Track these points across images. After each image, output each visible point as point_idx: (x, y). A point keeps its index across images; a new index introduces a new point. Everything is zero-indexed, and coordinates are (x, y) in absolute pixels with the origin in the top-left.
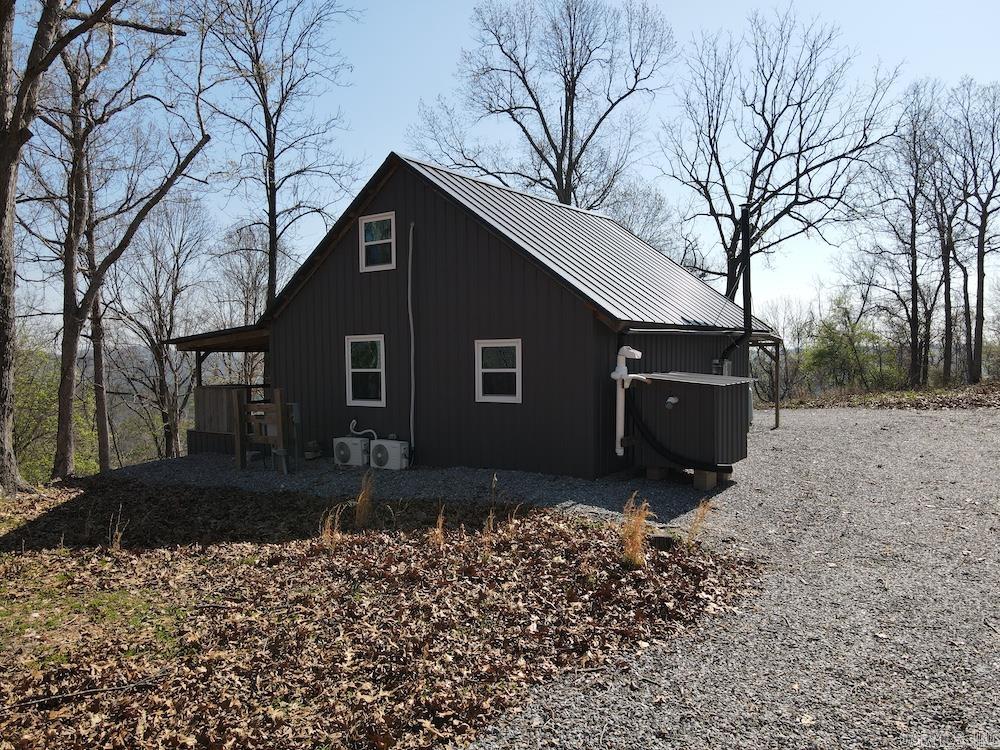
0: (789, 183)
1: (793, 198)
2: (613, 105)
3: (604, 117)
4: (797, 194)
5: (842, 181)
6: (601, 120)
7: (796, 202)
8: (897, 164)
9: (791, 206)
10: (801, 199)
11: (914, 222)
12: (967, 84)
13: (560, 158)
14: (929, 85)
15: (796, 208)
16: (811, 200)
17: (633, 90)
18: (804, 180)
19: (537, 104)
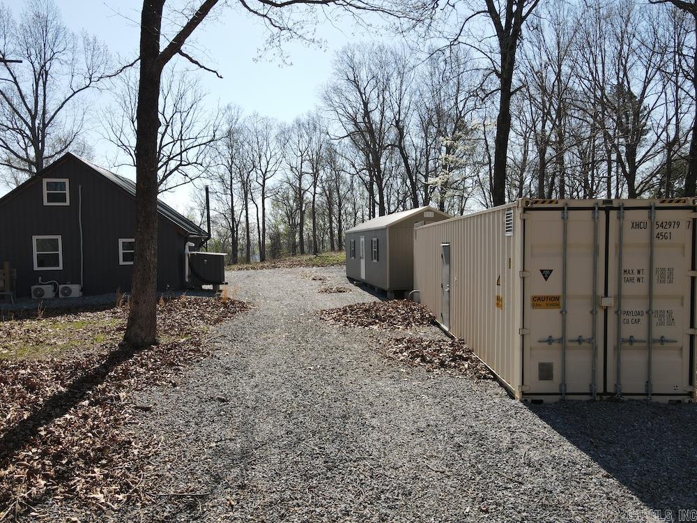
0: (178, 155)
1: (179, 163)
2: (75, 93)
3: (68, 99)
4: (181, 161)
5: (202, 156)
6: (66, 101)
7: (181, 165)
8: (223, 147)
9: (179, 166)
10: (183, 163)
11: (232, 178)
12: (256, 115)
13: (33, 118)
14: (236, 108)
15: (180, 168)
16: (189, 164)
17: (88, 87)
18: (184, 154)
19: (15, 78)
